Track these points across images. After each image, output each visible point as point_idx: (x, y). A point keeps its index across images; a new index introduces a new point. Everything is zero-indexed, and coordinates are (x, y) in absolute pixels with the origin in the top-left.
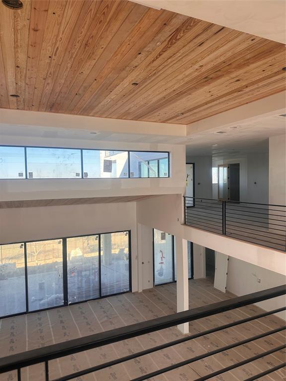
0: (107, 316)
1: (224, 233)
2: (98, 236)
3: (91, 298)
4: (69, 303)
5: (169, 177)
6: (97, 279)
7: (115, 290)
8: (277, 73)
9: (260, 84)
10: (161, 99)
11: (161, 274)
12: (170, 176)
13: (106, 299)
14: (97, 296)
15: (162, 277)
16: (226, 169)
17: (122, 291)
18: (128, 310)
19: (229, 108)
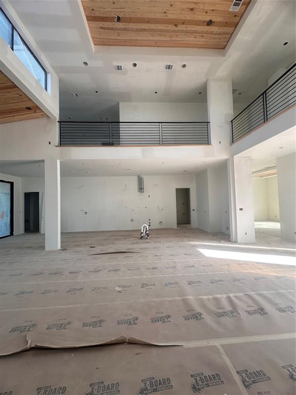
12: (49, 94)
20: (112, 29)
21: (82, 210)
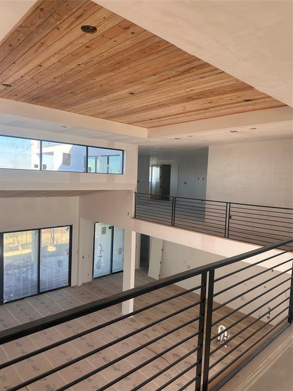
0: (50, 310)
1: (173, 225)
2: (38, 231)
3: (29, 295)
4: (5, 302)
5: (122, 174)
6: (35, 275)
7: (54, 285)
8: (239, 102)
9: (223, 107)
10: (144, 107)
11: (99, 268)
12: (124, 173)
13: (45, 294)
14: (35, 292)
15: (101, 270)
16: (158, 169)
17: (61, 286)
18: (71, 303)
19: (191, 120)
21: (185, 263)
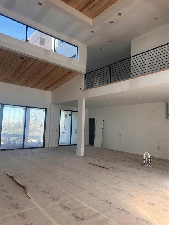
2: (25, 107)
3: (17, 148)
12: (78, 60)
13: (27, 149)
14: (21, 147)
20: (94, 6)
21: (118, 133)
